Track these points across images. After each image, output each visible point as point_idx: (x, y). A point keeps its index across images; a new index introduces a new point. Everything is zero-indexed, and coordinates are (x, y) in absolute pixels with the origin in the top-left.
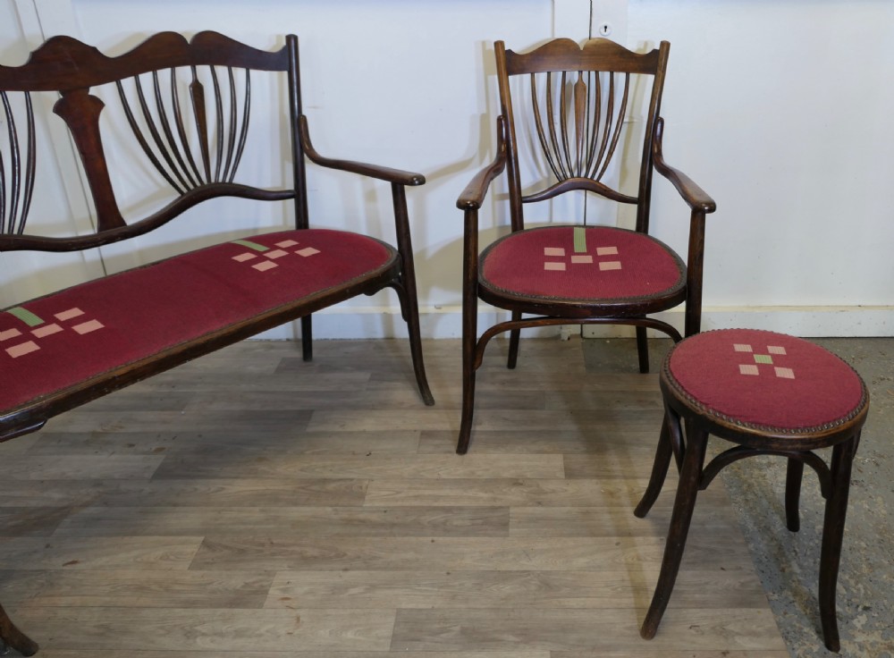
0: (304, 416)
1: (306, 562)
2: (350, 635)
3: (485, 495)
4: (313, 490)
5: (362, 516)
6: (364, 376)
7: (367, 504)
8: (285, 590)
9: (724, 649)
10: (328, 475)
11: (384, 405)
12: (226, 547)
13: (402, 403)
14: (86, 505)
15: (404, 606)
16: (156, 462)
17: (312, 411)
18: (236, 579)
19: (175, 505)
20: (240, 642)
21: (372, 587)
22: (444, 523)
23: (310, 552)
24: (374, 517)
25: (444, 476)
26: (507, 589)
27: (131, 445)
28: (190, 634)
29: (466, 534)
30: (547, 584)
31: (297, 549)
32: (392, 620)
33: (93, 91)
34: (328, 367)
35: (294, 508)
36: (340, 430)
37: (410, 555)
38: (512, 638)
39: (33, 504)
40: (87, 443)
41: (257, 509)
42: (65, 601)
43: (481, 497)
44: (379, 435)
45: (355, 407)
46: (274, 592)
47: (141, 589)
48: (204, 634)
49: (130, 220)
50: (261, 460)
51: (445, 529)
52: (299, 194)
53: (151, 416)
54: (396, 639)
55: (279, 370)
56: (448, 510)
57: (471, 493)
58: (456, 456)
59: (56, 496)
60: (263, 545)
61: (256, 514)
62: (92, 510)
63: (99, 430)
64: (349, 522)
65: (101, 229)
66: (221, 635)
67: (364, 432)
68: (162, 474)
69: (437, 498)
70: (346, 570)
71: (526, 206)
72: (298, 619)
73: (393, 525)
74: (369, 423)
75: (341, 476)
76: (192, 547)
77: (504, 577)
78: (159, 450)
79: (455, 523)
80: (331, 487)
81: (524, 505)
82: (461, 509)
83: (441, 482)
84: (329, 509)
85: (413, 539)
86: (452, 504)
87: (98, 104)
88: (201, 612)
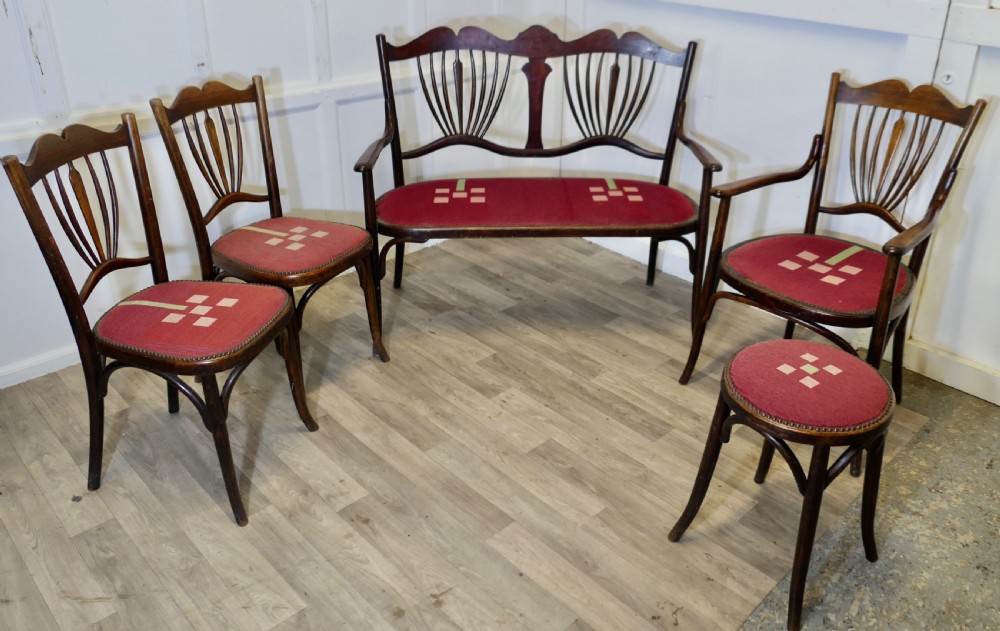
0: (611, 316)
1: (532, 390)
2: (515, 435)
3: (667, 413)
4: (573, 359)
5: (584, 385)
6: (674, 309)
7: (593, 381)
8: (507, 397)
9: (712, 577)
10: (590, 355)
11: (665, 332)
12: (502, 363)
13: (679, 337)
14: (460, 309)
15: (554, 439)
16: (511, 303)
17: (619, 316)
18: (490, 379)
19: (499, 330)
20: (466, 408)
21: (551, 421)
22: (625, 414)
23: (539, 388)
24: (590, 390)
25: (655, 391)
26: (620, 466)
27: (508, 290)
28: (449, 391)
29: (630, 426)
30: (646, 478)
31: (534, 382)
32: (542, 441)
33: (549, 61)
34: (657, 295)
35: (553, 362)
36: (624, 334)
37: (585, 418)
38: (593, 488)
39: (441, 297)
40: (490, 279)
41: (534, 352)
42: (414, 347)
43: (665, 413)
44: (642, 348)
45: (646, 325)
46: (502, 396)
47: (448, 360)
48: (455, 395)
49: (546, 146)
50: (563, 328)
51: (622, 417)
52: (668, 157)
53: (531, 278)
54: (535, 451)
55: (626, 284)
56: (635, 408)
57: (660, 408)
58: (677, 383)
59: (453, 299)
60: (519, 371)
61: (531, 354)
62: (461, 313)
63: (501, 275)
64: (573, 384)
65: (527, 147)
66: (461, 400)
67: (637, 342)
68: (509, 312)
69: (636, 399)
70: (547, 406)
71: (820, 214)
72: (500, 414)
73: (595, 399)
74: (644, 338)
75: (597, 359)
76: (486, 353)
77: (626, 459)
78: (519, 299)
79: (633, 418)
80: (584, 362)
81: (686, 432)
82: (644, 412)
83: (650, 392)
84: (571, 372)
85: (598, 412)
86: (642, 407)
87: (548, 69)
88: (463, 385)
